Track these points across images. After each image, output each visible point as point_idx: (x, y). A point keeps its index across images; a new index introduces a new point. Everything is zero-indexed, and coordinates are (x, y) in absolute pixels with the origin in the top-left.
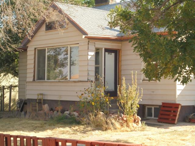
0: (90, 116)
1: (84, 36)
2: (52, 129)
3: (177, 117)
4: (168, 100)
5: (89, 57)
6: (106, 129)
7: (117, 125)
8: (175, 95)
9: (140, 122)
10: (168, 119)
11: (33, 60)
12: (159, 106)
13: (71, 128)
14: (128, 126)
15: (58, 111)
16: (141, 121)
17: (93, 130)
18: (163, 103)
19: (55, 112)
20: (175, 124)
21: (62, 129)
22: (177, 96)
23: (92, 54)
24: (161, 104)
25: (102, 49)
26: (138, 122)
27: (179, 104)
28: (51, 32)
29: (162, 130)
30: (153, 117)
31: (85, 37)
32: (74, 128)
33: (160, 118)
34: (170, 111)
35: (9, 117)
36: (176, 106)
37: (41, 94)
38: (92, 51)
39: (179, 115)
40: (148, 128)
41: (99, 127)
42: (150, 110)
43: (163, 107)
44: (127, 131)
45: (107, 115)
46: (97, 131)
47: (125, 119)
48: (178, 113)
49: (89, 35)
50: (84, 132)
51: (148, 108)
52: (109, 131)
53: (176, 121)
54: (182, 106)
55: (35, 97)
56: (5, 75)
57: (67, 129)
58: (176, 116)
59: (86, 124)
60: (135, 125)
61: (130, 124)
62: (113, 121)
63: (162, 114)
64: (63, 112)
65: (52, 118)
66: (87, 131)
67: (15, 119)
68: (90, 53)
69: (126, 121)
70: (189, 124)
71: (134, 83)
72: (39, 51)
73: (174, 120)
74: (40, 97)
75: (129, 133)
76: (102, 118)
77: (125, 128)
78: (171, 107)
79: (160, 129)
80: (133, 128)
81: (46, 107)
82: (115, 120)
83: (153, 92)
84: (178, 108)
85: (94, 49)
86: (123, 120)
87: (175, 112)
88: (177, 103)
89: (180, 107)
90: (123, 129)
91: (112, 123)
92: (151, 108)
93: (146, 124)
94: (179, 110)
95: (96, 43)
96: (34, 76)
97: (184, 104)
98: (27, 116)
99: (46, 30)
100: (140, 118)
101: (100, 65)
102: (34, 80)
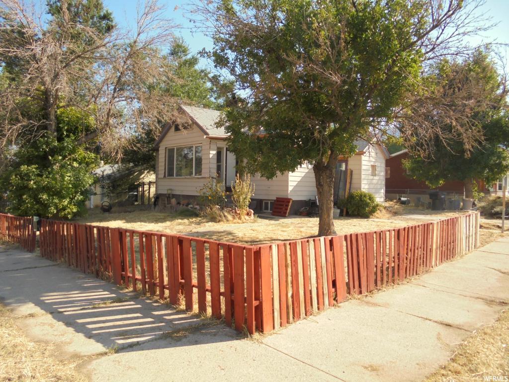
0: (207, 209)
1: (205, 137)
2: (171, 221)
3: (288, 211)
4: (281, 195)
5: (211, 156)
6: (219, 221)
7: (230, 217)
8: (288, 190)
9: (252, 215)
10: (280, 212)
11: (164, 159)
12: (274, 200)
13: (188, 220)
14: (240, 218)
15: (183, 205)
16: (254, 214)
17: (207, 222)
18: (277, 198)
19: (182, 205)
20: (286, 217)
21: (180, 221)
22: (289, 192)
23: (213, 153)
24: (275, 199)
25: (223, 148)
26: (250, 215)
27: (290, 199)
28: (178, 133)
29: (273, 222)
30: (269, 211)
31: (207, 137)
32: (191, 220)
33: (274, 212)
34: (282, 205)
35: (141, 210)
36: (288, 200)
37: (170, 190)
38: (213, 150)
39: (290, 209)
40: (259, 220)
41: (213, 219)
42: (267, 204)
43: (277, 201)
44: (239, 223)
45: (222, 209)
46: (210, 223)
47: (238, 212)
48: (289, 207)
49: (210, 136)
50: (199, 223)
51: (265, 203)
52: (221, 223)
53: (287, 213)
54: (293, 201)
55: (165, 192)
56: (148, 172)
57: (186, 221)
58: (287, 209)
59: (203, 216)
60: (247, 217)
61: (242, 217)
62: (226, 214)
63: (275, 208)
64: (187, 205)
65: (176, 211)
66: (201, 223)
67: (146, 212)
68: (211, 152)
69: (239, 214)
70: (299, 216)
71: (247, 178)
72: (169, 150)
73: (286, 213)
74: (169, 192)
75: (241, 224)
76: (216, 211)
77: (237, 220)
78: (283, 202)
79: (270, 221)
80: (245, 221)
81: (173, 201)
82: (229, 212)
83: (269, 188)
84: (289, 202)
85: (216, 148)
86: (236, 212)
87: (287, 206)
88: (289, 197)
89: (291, 201)
90: (235, 221)
91: (225, 216)
92: (268, 203)
93: (258, 216)
94: (290, 204)
95: (218, 142)
96: (165, 173)
97: (295, 198)
98: (156, 209)
99: (175, 131)
100: (253, 212)
101: (222, 163)
102: (165, 176)
